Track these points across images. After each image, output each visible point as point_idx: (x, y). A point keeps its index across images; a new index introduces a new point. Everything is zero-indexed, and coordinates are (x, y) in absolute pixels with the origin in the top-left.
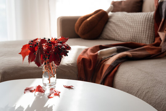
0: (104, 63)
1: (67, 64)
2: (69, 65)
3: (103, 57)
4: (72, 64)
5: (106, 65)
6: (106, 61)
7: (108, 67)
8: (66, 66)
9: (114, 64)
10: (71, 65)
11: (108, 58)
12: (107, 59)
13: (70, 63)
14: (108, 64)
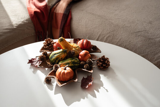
0: (55, 11)
1: (23, 22)
2: (25, 22)
3: (50, 5)
4: (26, 20)
5: (58, 13)
6: (55, 8)
7: (62, 16)
8: (22, 24)
9: (67, 12)
10: (26, 22)
11: (55, 4)
12: (55, 6)
13: (24, 19)
14: (61, 13)
